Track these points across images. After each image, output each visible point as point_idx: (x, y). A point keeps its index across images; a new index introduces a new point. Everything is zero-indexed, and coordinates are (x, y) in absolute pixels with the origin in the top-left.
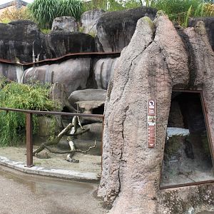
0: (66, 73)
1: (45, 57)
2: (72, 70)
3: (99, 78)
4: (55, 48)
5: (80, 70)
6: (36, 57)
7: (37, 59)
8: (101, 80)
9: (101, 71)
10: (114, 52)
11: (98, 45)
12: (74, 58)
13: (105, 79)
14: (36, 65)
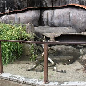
0: (28, 18)
1: (13, 9)
2: (31, 16)
3: (46, 20)
4: (21, 4)
5: (35, 16)
6: (8, 9)
7: (8, 11)
8: (47, 22)
9: (47, 17)
10: (53, 7)
11: (44, 3)
12: (31, 9)
13: (50, 21)
14: (7, 14)
